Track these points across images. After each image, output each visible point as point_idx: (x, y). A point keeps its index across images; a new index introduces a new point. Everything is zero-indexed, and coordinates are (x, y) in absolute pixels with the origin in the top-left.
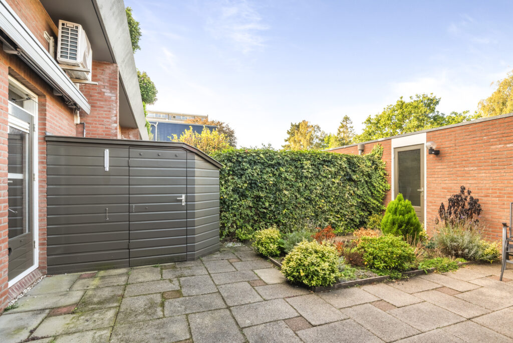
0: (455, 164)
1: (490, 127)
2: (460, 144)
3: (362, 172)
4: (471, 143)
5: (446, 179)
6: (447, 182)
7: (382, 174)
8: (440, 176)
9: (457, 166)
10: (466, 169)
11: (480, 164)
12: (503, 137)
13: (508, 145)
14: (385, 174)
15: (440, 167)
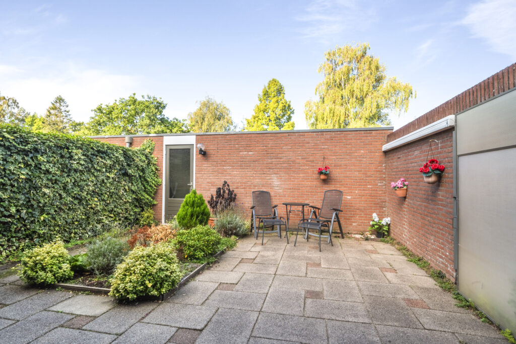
0: (217, 164)
1: (240, 139)
2: (221, 149)
3: (137, 166)
4: (228, 148)
5: (211, 175)
6: (211, 177)
7: (154, 168)
8: (206, 173)
9: (219, 165)
10: (225, 168)
11: (234, 165)
12: (247, 147)
13: (250, 153)
14: (156, 169)
15: (206, 165)
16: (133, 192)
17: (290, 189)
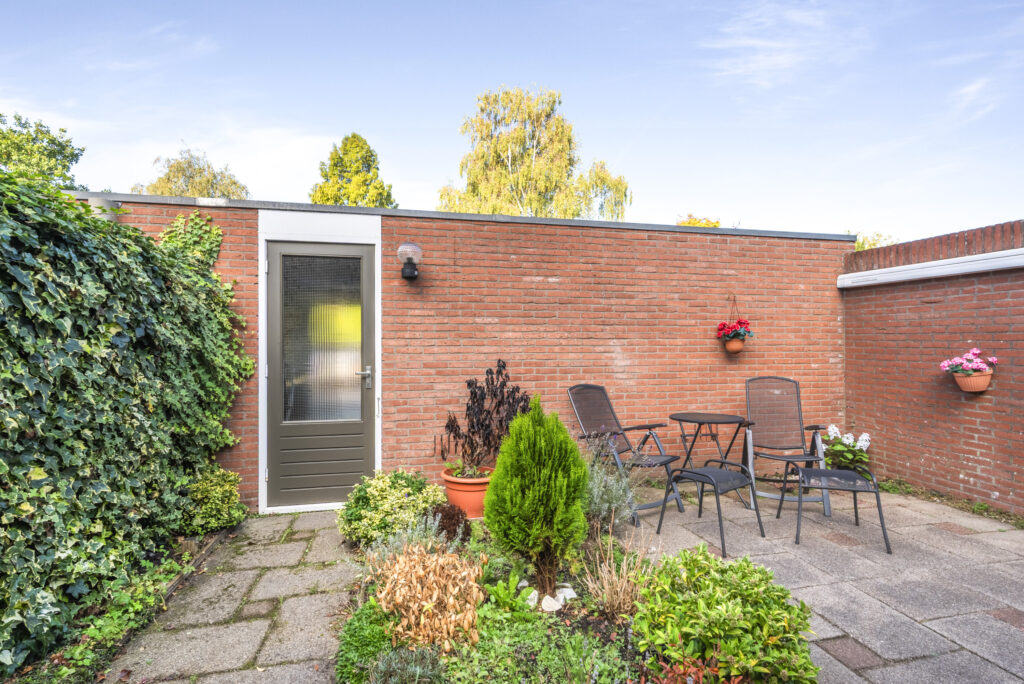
0: (453, 308)
1: (523, 237)
2: (466, 263)
3: (181, 311)
4: (487, 263)
5: (434, 342)
6: (436, 349)
7: (225, 320)
8: (417, 334)
9: (460, 312)
10: (478, 320)
11: (505, 312)
12: (543, 261)
13: (551, 280)
15: (417, 312)
16: (169, 412)
17: (654, 377)
